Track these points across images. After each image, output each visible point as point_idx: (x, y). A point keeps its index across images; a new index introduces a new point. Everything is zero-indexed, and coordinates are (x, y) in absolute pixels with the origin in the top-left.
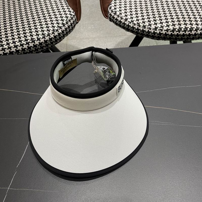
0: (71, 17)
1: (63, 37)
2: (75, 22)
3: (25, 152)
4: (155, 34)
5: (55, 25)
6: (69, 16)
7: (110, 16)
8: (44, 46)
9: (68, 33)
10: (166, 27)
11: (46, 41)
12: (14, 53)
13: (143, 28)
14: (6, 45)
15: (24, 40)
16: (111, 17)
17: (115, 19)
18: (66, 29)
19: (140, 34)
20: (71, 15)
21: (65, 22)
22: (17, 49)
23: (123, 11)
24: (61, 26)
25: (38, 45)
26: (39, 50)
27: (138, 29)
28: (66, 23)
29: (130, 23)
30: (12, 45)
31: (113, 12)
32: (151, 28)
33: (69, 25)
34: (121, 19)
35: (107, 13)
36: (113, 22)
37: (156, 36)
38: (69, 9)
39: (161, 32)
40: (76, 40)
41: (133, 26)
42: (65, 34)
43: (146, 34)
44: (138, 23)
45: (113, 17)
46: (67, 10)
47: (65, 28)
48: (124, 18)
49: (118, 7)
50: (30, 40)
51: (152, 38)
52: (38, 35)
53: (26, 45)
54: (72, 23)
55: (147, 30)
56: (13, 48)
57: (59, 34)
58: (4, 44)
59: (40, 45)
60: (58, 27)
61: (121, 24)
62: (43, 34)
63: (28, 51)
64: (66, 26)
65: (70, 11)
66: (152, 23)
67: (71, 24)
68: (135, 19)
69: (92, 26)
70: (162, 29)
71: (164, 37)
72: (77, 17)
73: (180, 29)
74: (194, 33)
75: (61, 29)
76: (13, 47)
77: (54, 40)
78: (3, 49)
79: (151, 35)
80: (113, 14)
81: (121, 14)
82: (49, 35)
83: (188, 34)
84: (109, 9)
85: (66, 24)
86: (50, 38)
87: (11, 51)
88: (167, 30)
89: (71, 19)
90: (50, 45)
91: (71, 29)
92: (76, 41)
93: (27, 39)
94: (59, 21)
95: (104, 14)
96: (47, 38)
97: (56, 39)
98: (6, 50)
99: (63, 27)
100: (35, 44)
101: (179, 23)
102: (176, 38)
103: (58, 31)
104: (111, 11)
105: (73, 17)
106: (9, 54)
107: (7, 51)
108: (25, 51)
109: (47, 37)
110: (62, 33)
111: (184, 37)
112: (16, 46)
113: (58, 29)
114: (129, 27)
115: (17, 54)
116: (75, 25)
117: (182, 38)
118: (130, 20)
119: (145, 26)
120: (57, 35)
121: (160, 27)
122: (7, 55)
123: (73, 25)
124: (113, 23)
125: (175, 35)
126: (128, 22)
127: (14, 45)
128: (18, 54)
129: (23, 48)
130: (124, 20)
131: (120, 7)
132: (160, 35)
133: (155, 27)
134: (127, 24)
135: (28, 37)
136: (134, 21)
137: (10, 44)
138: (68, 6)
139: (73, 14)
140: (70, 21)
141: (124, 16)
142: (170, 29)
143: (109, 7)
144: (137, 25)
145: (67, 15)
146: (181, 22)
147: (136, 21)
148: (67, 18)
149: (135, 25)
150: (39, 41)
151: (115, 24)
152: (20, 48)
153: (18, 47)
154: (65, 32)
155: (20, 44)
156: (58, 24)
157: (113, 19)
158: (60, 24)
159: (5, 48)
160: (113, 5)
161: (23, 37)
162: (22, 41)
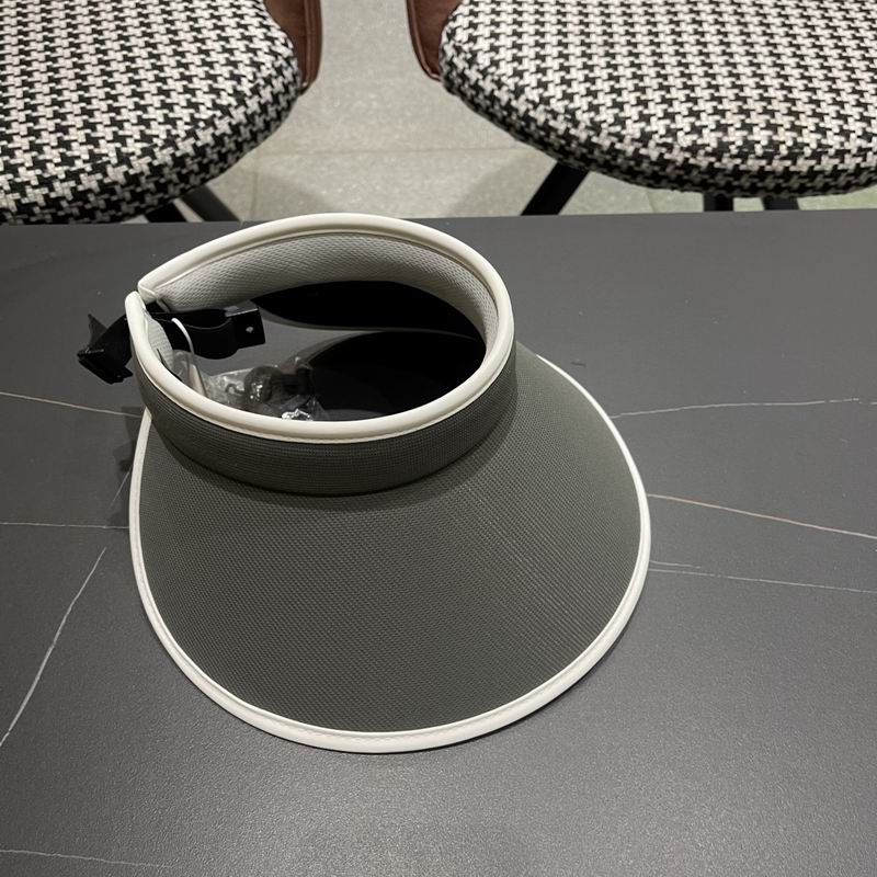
0: (277, 64)
1: (238, 154)
2: (292, 89)
3: (38, 678)
4: (641, 162)
5: (200, 97)
6: (267, 59)
7: (448, 67)
8: (148, 191)
9: (260, 136)
10: (687, 133)
11: (156, 170)
12: (9, 216)
13: (591, 133)
15: (58, 160)
16: (454, 74)
17: (471, 87)
18: (250, 118)
19: (576, 159)
20: (276, 57)
21: (246, 87)
22: (25, 201)
23: (505, 54)
24: (230, 105)
25: (122, 187)
26: (124, 207)
27: (567, 136)
28: (251, 90)
29: (535, 106)
31: (462, 55)
32: (624, 136)
33: (263, 101)
34: (495, 87)
35: (437, 56)
36: (463, 95)
37: (642, 173)
38: (268, 27)
39: (667, 156)
40: (297, 157)
41: (547, 120)
42: (245, 141)
43: (601, 161)
44: (567, 111)
45: (463, 76)
46: (260, 33)
47: (245, 113)
48: (511, 83)
49: (484, 31)
50: (85, 162)
51: (628, 177)
52: (122, 140)
53: (65, 184)
54: (279, 93)
55: (606, 143)
56: (7, 192)
57: (219, 140)
59: (132, 187)
60: (216, 106)
61: (497, 107)
62: (145, 138)
63: (75, 211)
64: (253, 105)
65: (272, 40)
66: (631, 112)
67: (275, 97)
68: (555, 91)
69: (372, 96)
70: (670, 140)
71: (679, 177)
72: (302, 65)
73: (749, 145)
74: (805, 169)
75: (227, 119)
76: (7, 187)
77: (195, 167)
79: (625, 167)
80: (460, 63)
81: (495, 63)
82: (171, 141)
83: (780, 169)
84: (445, 39)
85: (250, 98)
86: (178, 154)
88: (693, 149)
89: (274, 73)
90: (176, 184)
91: (272, 119)
92: (300, 160)
93: (69, 153)
94: (220, 79)
95: (423, 60)
96: (164, 156)
97: (205, 161)
99: (236, 108)
100: (106, 181)
101: (743, 121)
102: (729, 183)
103: (216, 128)
104: (454, 46)
105: (285, 64)
108: (61, 208)
109: (164, 151)
110: (230, 136)
111: (762, 180)
112: (18, 188)
113: (214, 116)
114: (528, 126)
115: (20, 222)
116: (294, 100)
117: (753, 185)
118: (534, 95)
119: (600, 126)
120: (207, 145)
121: (662, 132)
123: (282, 100)
124: (463, 99)
125: (724, 170)
126: (527, 100)
127: (9, 180)
128: (27, 222)
129: (53, 195)
130: (509, 91)
131: (495, 36)
132: (664, 169)
133: (642, 131)
134: (522, 109)
135: (74, 145)
136: (553, 101)
138: (266, 14)
139: (286, 52)
140: (268, 81)
141: (510, 73)
142: (704, 146)
143: (447, 29)
144: (565, 118)
145: (256, 55)
146: (754, 118)
147: (559, 100)
148: (255, 70)
149: (555, 118)
150: (124, 168)
151: (468, 106)
152: (35, 195)
153: (29, 190)
154: (245, 132)
155: (39, 177)
156: (213, 96)
157: (463, 84)
158: (223, 94)
160: (465, 22)
161: (53, 147)
162: (49, 166)
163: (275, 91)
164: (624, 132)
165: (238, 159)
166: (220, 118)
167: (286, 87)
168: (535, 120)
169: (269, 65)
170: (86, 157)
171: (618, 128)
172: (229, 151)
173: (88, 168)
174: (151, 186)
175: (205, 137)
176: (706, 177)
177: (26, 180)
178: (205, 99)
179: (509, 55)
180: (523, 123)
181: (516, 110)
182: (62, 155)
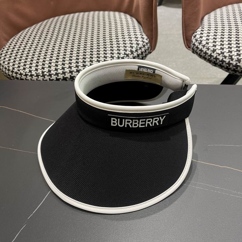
0: (144, 44)
2: (147, 51)
5: (121, 52)
7: (193, 46)
12: (68, 79)
13: (237, 62)
14: (60, 70)
15: (82, 66)
16: (195, 47)
17: (199, 50)
19: (232, 71)
20: (144, 42)
21: (134, 49)
22: (72, 76)
24: (129, 54)
27: (229, 64)
29: (219, 55)
30: (67, 70)
31: (198, 42)
33: (138, 54)
34: (207, 50)
35: (190, 43)
36: (197, 53)
38: (142, 35)
41: (223, 59)
43: (240, 71)
44: (229, 56)
45: (197, 48)
46: (140, 36)
47: (133, 56)
48: (212, 49)
49: (205, 35)
52: (99, 61)
54: (143, 52)
56: (68, 73)
58: (59, 68)
60: (125, 54)
61: (207, 56)
64: (135, 54)
65: (143, 38)
68: (226, 50)
69: (174, 64)
72: (151, 45)
75: (128, 57)
76: (68, 72)
78: (57, 74)
80: (197, 44)
81: (207, 43)
84: (193, 37)
85: (135, 52)
87: (65, 77)
89: (142, 46)
93: (85, 64)
94: (127, 47)
95: (186, 44)
99: (131, 54)
104: (195, 39)
105: (146, 44)
106: (62, 80)
107: (61, 76)
112: (71, 72)
113: (124, 56)
114: (216, 61)
116: (148, 54)
118: (219, 52)
119: (240, 60)
122: (59, 81)
123: (144, 54)
124: (197, 55)
126: (217, 53)
127: (69, 70)
130: (211, 51)
131: (208, 36)
134: (215, 56)
135: (87, 62)
136: (225, 53)
137: (65, 69)
138: (142, 32)
139: (147, 41)
140: (140, 48)
141: (212, 46)
143: (194, 35)
144: (229, 58)
145: (138, 42)
147: (227, 53)
148: (137, 45)
149: (225, 58)
151: (198, 56)
152: (75, 74)
153: (73, 73)
155: (77, 70)
156: (125, 51)
157: (197, 50)
158: (127, 51)
159: (59, 72)
160: (199, 33)
161: (81, 63)
162: (80, 67)
163: (142, 51)
166: (126, 57)
167: (145, 50)
168: (219, 59)
169: (141, 44)
177: (73, 70)
179: (212, 41)
180: (215, 60)
181: (213, 56)
182: (83, 64)
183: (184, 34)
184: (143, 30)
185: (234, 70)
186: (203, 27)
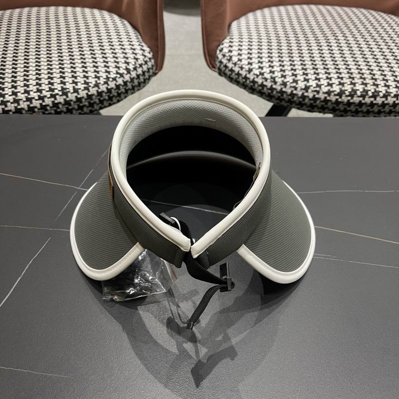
0: (145, 60)
1: (126, 95)
2: (151, 71)
3: (12, 290)
4: (305, 99)
5: (111, 69)
6: (141, 58)
7: (219, 64)
8: (85, 106)
9: (136, 89)
10: (326, 86)
12: (24, 112)
13: (283, 87)
14: (10, 96)
15: (48, 89)
16: (222, 66)
17: (229, 71)
18: (132, 80)
19: (276, 99)
20: (145, 57)
21: (131, 67)
22: (31, 105)
24: (123, 73)
25: (74, 102)
26: (74, 112)
27: (272, 89)
28: (133, 68)
29: (258, 76)
30: (21, 96)
31: (226, 58)
32: (297, 88)
33: (138, 73)
34: (239, 69)
35: (215, 60)
36: (225, 75)
37: (305, 104)
38: (142, 46)
39: (317, 96)
41: (263, 82)
42: (129, 89)
43: (287, 99)
44: (272, 78)
45: (226, 66)
46: (139, 47)
47: (130, 77)
48: (247, 67)
49: (235, 48)
50: (59, 91)
51: (299, 107)
52: (76, 83)
53: (50, 99)
54: (145, 71)
55: (289, 91)
56: (24, 101)
57: (118, 87)
58: (6, 92)
59: (78, 103)
60: (117, 73)
61: (240, 78)
62: (86, 83)
63: (53, 112)
64: (134, 74)
65: (144, 50)
66: (300, 78)
67: (144, 73)
68: (266, 70)
70: (318, 89)
71: (323, 106)
72: (156, 62)
73: (354, 91)
74: (380, 102)
75: (122, 79)
76: (25, 99)
77: (107, 98)
78: (4, 103)
79: (297, 102)
80: (225, 61)
81: (240, 60)
82: (97, 85)
83: (369, 102)
84: (218, 52)
85: (133, 71)
86: (100, 91)
87: (19, 107)
88: (329, 93)
89: (144, 63)
91: (141, 82)
93: (53, 87)
94: (120, 63)
95: (209, 62)
97: (111, 95)
98: (9, 104)
99: (126, 74)
100: (68, 99)
101: (351, 82)
102: (345, 109)
103: (117, 81)
104: (222, 55)
105: (148, 60)
106: (14, 113)
107: (10, 106)
108: (47, 110)
109: (94, 89)
110: (123, 86)
111: (361, 107)
112: (29, 100)
113: (116, 77)
114: (254, 85)
115: (29, 115)
116: (152, 76)
117: (357, 110)
118: (257, 72)
119: (286, 84)
120: (112, 88)
121: (315, 85)
122: (9, 114)
123: (147, 74)
124: (225, 77)
125: (343, 102)
126: (254, 74)
127: (26, 97)
129: (44, 104)
131: (240, 50)
132: (315, 102)
133: (306, 85)
134: (252, 78)
135: (55, 84)
136: (265, 74)
137: (19, 94)
138: (142, 42)
139: (150, 56)
140: (141, 65)
141: (247, 63)
142: (333, 91)
143: (219, 48)
144: (271, 81)
145: (136, 55)
146: (356, 81)
147: (268, 74)
148: (135, 60)
149: (266, 81)
150: (76, 94)
151: (228, 80)
152: (36, 103)
153: (34, 101)
154: (129, 85)
155: (39, 96)
156: (117, 69)
157: (225, 70)
158: (121, 69)
159: (8, 100)
160: (227, 45)
161: (46, 85)
162: (43, 92)
164: (297, 86)
165: (126, 97)
166: (119, 78)
167: (148, 69)
168: (257, 82)
169: (142, 59)
170: (60, 89)
171: (294, 84)
172: (122, 92)
173: (60, 93)
174: (87, 104)
175: (112, 85)
176: (335, 105)
177: (33, 97)
178: (113, 70)
179: (246, 57)
180: (252, 84)
181: (249, 78)
182: (50, 88)
183: (206, 47)
184: (142, 38)
185: (279, 99)
186: (232, 37)
